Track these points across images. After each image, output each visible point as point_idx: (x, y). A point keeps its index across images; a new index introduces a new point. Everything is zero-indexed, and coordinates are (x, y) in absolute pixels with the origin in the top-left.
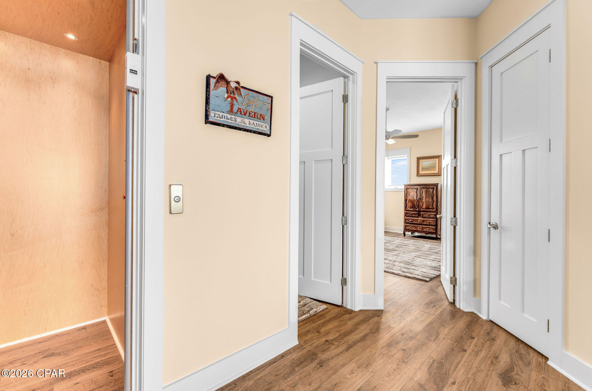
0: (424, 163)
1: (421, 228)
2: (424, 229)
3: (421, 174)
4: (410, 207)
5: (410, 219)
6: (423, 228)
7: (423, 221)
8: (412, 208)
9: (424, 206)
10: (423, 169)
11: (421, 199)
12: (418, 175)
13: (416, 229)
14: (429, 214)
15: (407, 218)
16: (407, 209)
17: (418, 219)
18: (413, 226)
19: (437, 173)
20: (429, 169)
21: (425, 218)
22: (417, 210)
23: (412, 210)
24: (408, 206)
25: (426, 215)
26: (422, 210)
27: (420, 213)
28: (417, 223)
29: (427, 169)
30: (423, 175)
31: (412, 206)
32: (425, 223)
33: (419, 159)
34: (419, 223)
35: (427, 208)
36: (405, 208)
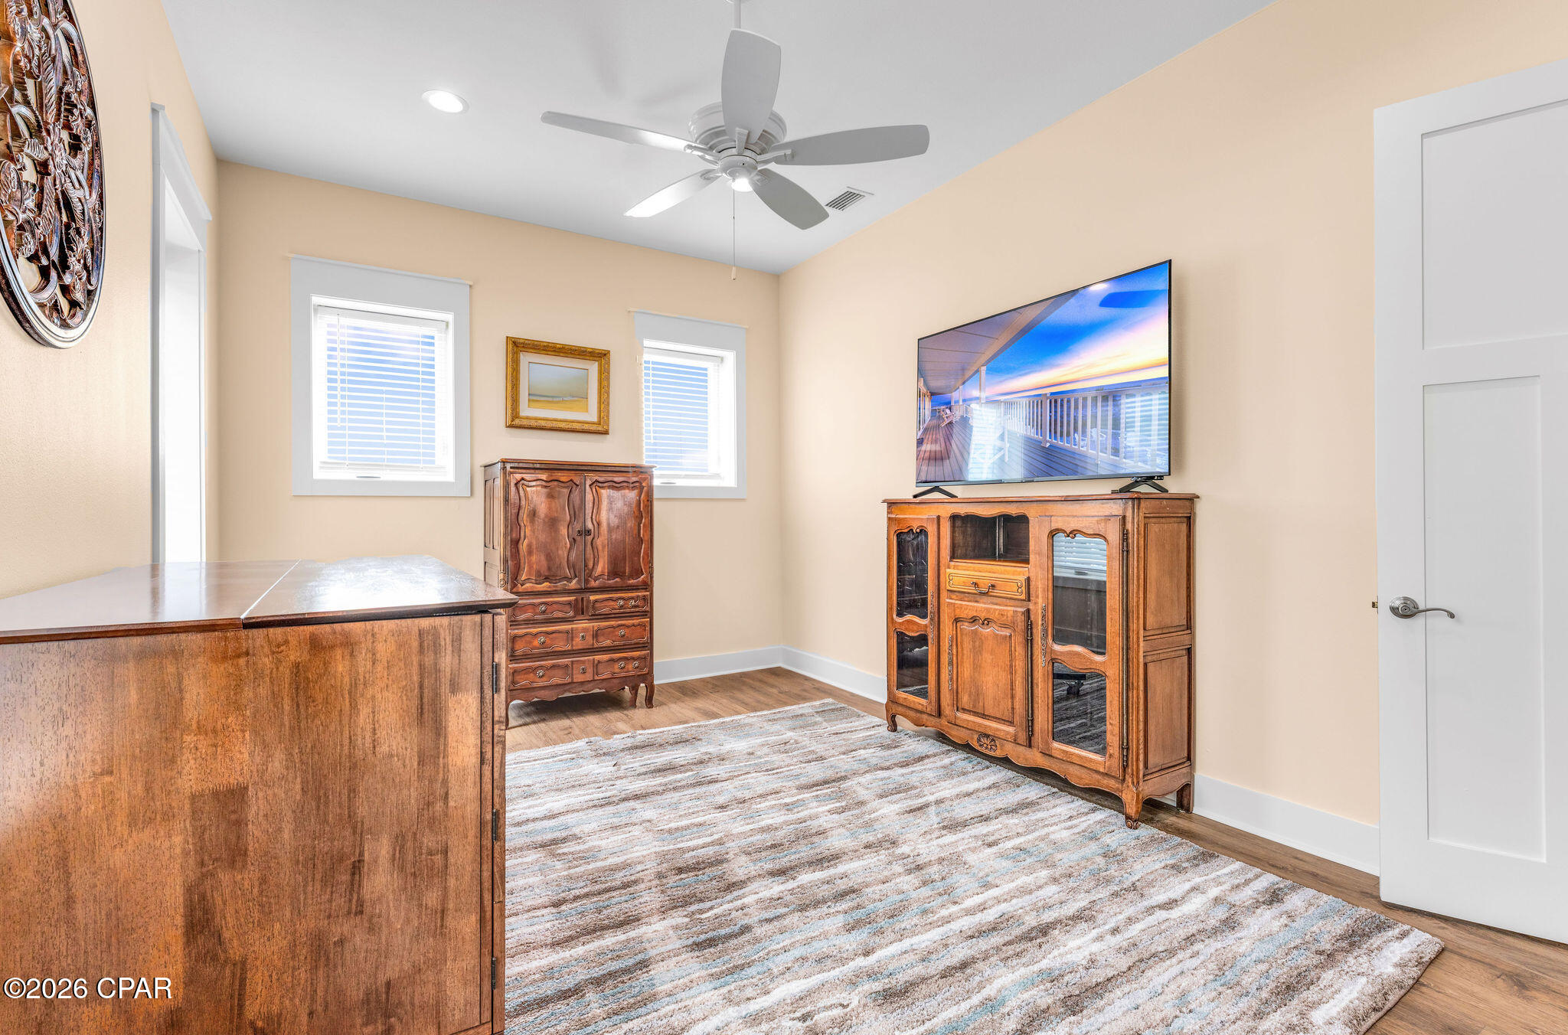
0: (538, 371)
1: (590, 670)
2: (601, 668)
3: (527, 418)
4: (539, 574)
5: (536, 635)
6: (596, 665)
7: (596, 635)
8: (547, 579)
9: (602, 567)
10: (535, 398)
11: (588, 532)
12: (516, 422)
13: (568, 680)
14: (623, 599)
15: (521, 632)
16: (520, 589)
17: (577, 629)
18: (553, 667)
19: (594, 423)
20: (558, 402)
21: (606, 617)
22: (574, 584)
23: (550, 587)
24: (529, 573)
25: (612, 603)
26: (593, 584)
27: (582, 599)
28: (570, 648)
29: (550, 399)
30: (543, 423)
31: (549, 569)
32: (608, 643)
33: (517, 347)
34: (580, 647)
35: (614, 573)
36: (512, 582)
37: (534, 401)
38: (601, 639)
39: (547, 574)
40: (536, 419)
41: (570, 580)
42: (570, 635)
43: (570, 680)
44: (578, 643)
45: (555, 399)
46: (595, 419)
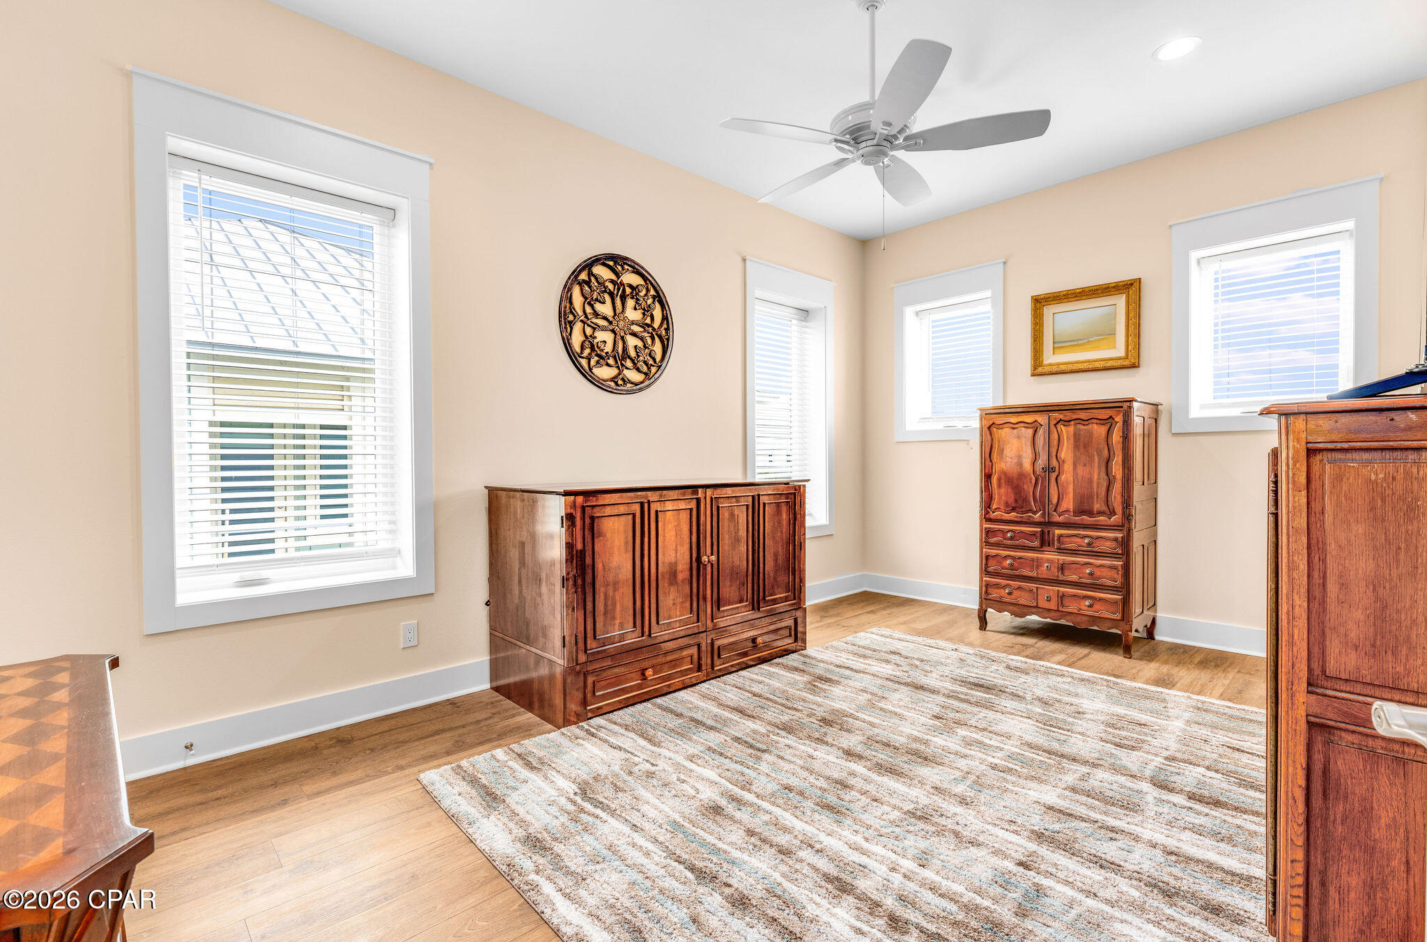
0: (1063, 320)
1: (1055, 600)
2: (1066, 600)
3: (1050, 365)
4: (1007, 504)
5: (1006, 557)
6: (1062, 597)
7: (1062, 568)
8: (1014, 509)
9: (1068, 503)
10: (1058, 346)
11: (1053, 470)
12: (1039, 369)
13: (1033, 602)
14: (1091, 537)
15: (994, 552)
16: (993, 515)
17: (1042, 559)
18: (1020, 588)
19: (1120, 358)
20: (1082, 344)
21: (1074, 552)
22: (1037, 517)
23: (1016, 517)
24: (999, 503)
25: (1078, 540)
26: (1057, 518)
27: (1049, 531)
28: (1035, 575)
29: (1076, 343)
30: (1063, 367)
31: (1016, 501)
32: (1074, 578)
33: (1039, 302)
34: (1045, 577)
35: (1080, 511)
36: (986, 509)
37: (1059, 348)
38: (1066, 572)
39: (1014, 505)
40: (1058, 364)
41: (1035, 513)
42: (1037, 564)
43: (1035, 604)
44: (1043, 572)
45: (1080, 342)
46: (1122, 353)
